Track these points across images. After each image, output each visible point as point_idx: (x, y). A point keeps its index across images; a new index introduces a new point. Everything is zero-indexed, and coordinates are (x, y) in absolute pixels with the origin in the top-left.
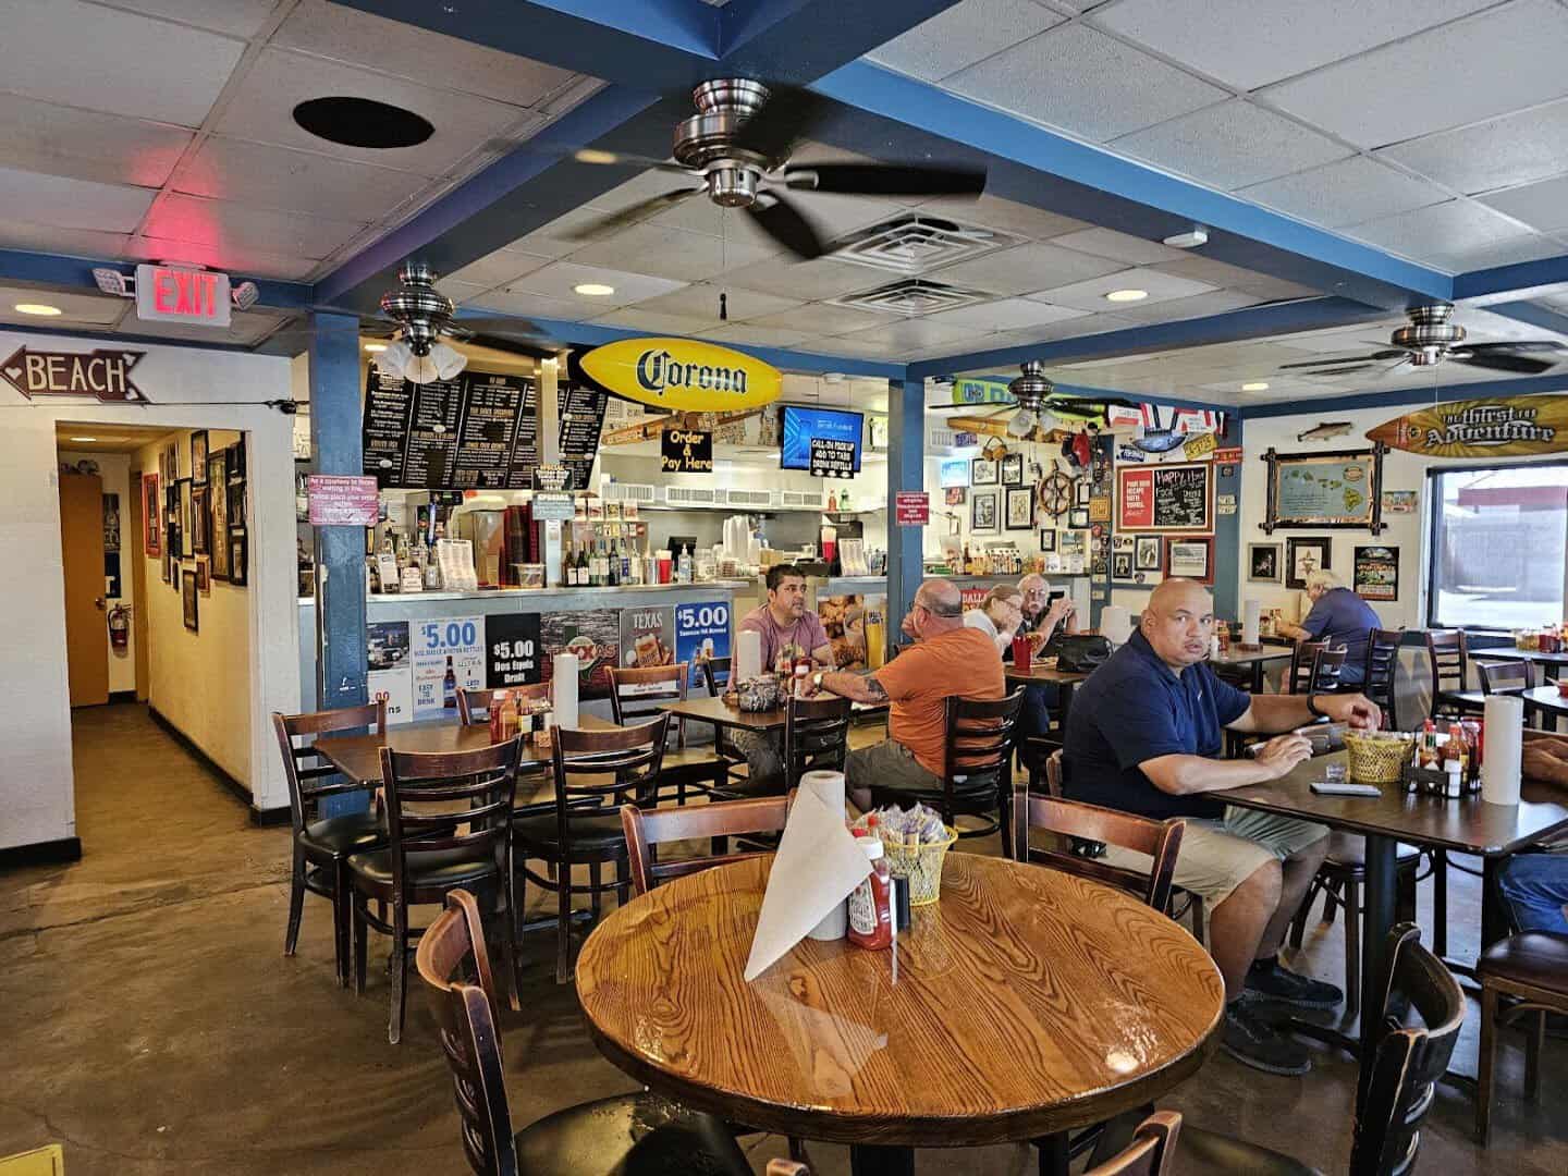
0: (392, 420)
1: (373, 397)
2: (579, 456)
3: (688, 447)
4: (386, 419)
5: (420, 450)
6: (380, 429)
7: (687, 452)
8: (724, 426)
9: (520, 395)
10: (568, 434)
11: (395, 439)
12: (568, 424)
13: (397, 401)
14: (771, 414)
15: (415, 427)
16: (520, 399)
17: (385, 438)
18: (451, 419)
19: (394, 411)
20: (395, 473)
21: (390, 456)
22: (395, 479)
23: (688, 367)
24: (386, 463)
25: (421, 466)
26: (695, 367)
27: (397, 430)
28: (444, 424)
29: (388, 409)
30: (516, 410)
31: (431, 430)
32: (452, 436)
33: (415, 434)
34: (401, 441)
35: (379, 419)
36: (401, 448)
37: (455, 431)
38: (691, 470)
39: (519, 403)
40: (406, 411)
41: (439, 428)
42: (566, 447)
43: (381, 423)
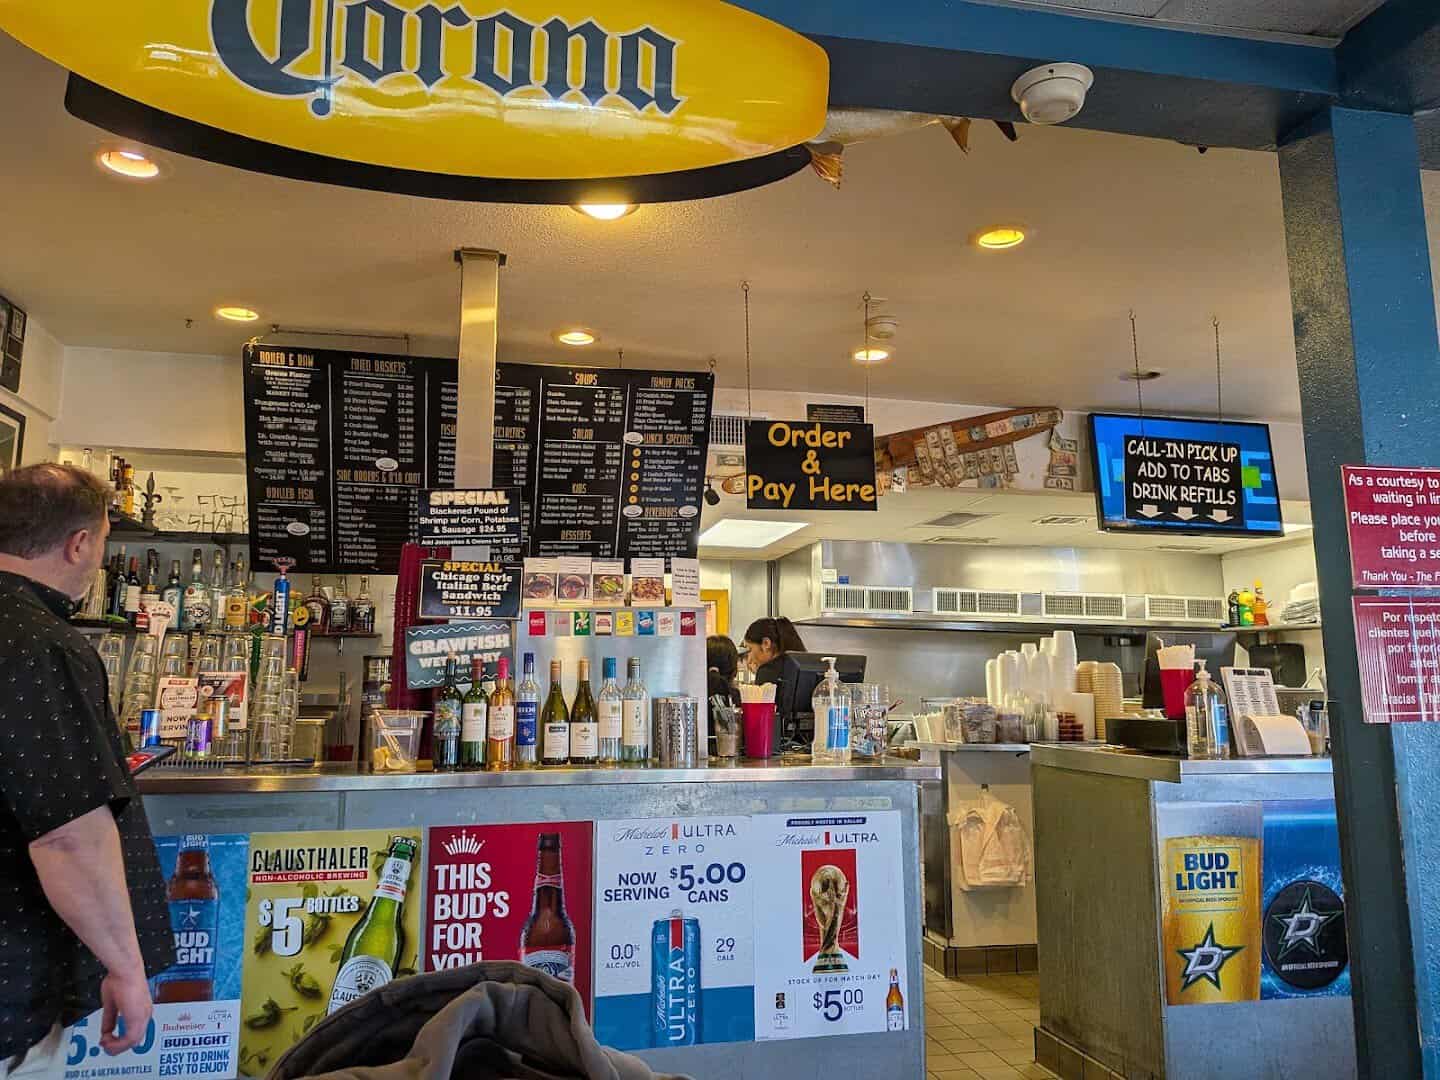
0: (296, 450)
1: (258, 411)
2: (669, 511)
3: (812, 454)
4: (288, 449)
5: (356, 503)
6: (277, 466)
7: (811, 464)
8: (969, 456)
9: (534, 399)
10: (640, 470)
11: (308, 485)
12: (637, 453)
13: (302, 416)
14: (1067, 428)
15: (341, 464)
16: (534, 405)
17: (287, 482)
18: (407, 446)
19: (299, 434)
20: (318, 545)
21: (303, 516)
22: (318, 556)
23: (429, 17)
24: (297, 528)
25: (364, 532)
26: (457, 17)
27: (309, 468)
28: (393, 454)
29: (286, 430)
30: (530, 428)
31: (371, 466)
32: (412, 478)
33: (344, 475)
34: (321, 489)
35: (274, 448)
36: (322, 499)
37: (417, 467)
38: (821, 504)
39: (533, 415)
40: (321, 432)
41: (387, 464)
42: (639, 494)
43: (279, 457)
